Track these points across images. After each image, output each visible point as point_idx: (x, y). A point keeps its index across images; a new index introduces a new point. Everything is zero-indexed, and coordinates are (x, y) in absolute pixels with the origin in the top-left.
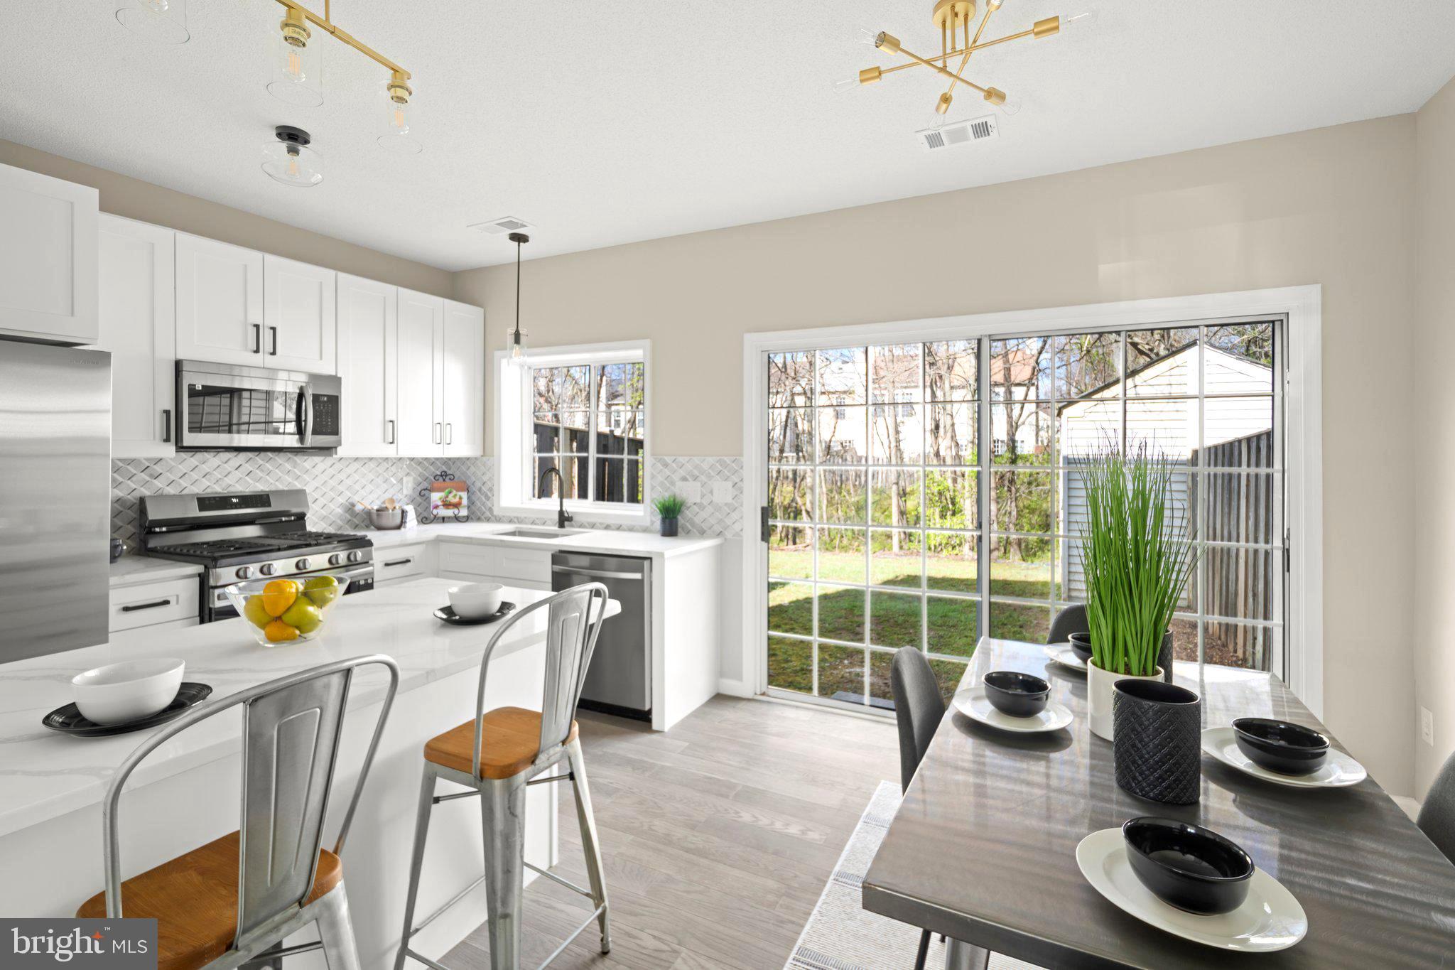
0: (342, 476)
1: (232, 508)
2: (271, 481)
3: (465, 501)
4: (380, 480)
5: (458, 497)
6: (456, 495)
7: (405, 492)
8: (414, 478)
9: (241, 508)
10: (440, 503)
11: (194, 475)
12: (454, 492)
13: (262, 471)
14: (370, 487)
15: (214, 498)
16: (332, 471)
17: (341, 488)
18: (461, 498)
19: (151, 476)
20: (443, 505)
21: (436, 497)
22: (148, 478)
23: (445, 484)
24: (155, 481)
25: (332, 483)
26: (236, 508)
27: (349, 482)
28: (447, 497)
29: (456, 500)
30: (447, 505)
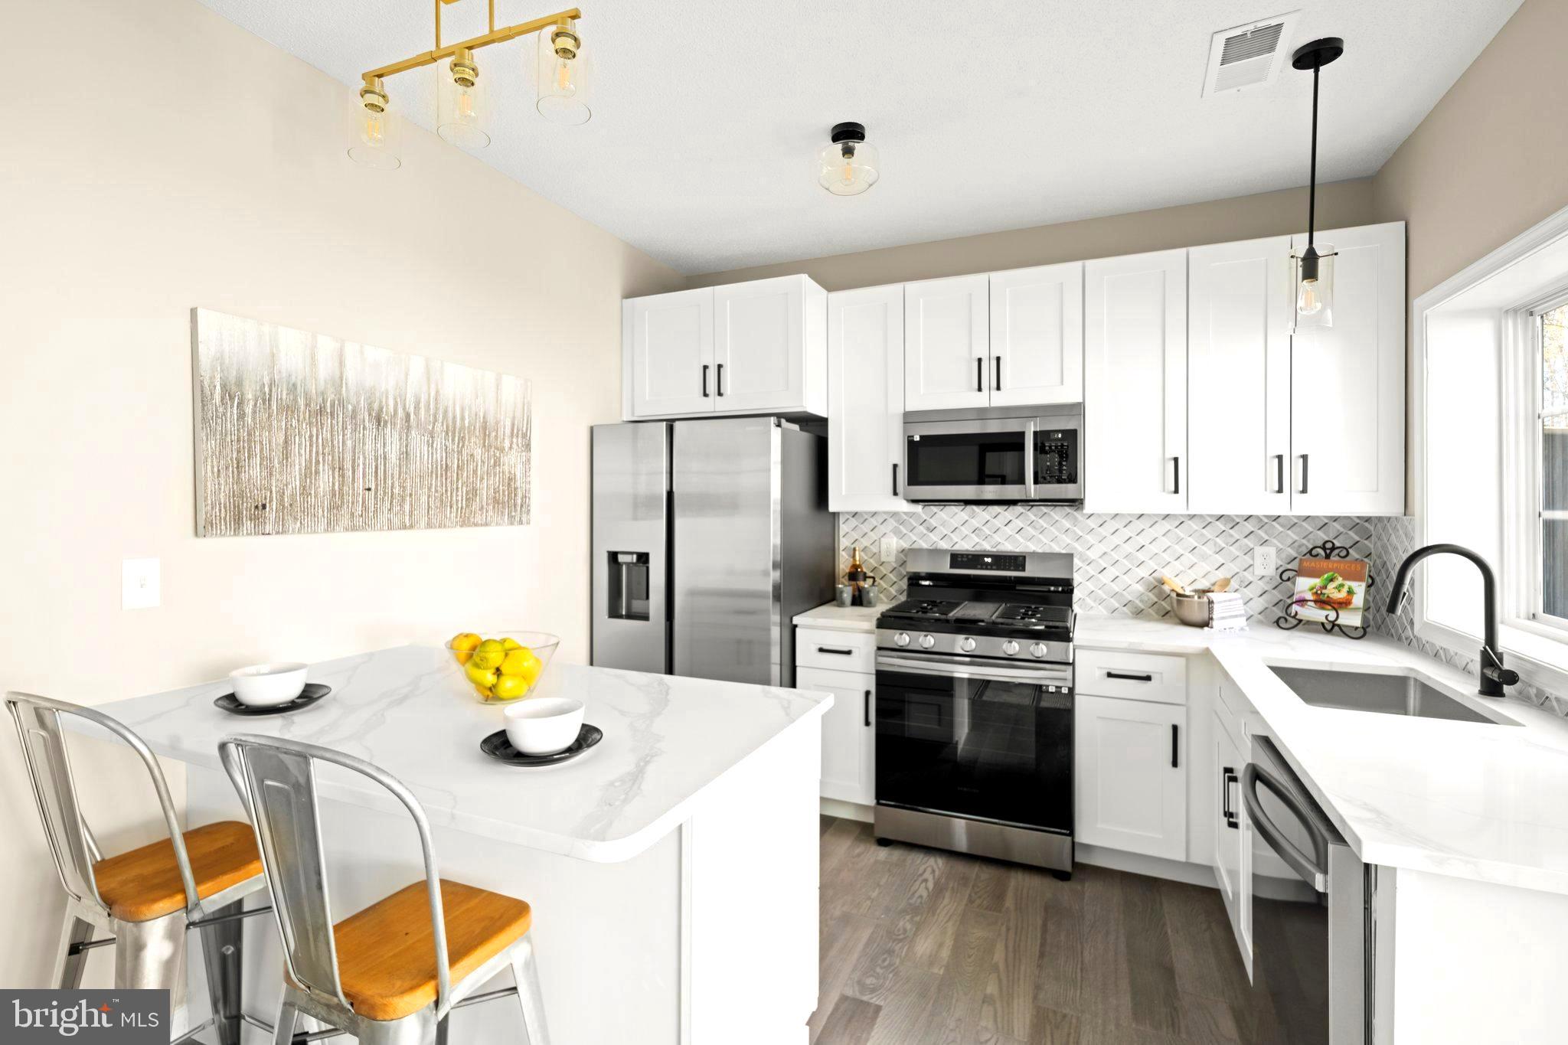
0: (1141, 540)
1: (982, 569)
2: (1045, 541)
3: (1358, 600)
4: (1208, 550)
5: (1346, 589)
6: (1342, 585)
7: (1259, 571)
8: (1279, 551)
9: (991, 569)
10: (1309, 596)
11: (965, 530)
12: (1340, 580)
13: (1035, 528)
14: (1191, 558)
15: (967, 555)
16: (1126, 533)
17: (1141, 556)
18: (1350, 592)
19: (928, 529)
20: (1315, 601)
21: (1304, 585)
22: (925, 532)
23: (1325, 564)
24: (931, 534)
25: (1128, 548)
26: (987, 569)
27: (1154, 548)
28: (1325, 587)
29: (1343, 595)
30: (1322, 602)
